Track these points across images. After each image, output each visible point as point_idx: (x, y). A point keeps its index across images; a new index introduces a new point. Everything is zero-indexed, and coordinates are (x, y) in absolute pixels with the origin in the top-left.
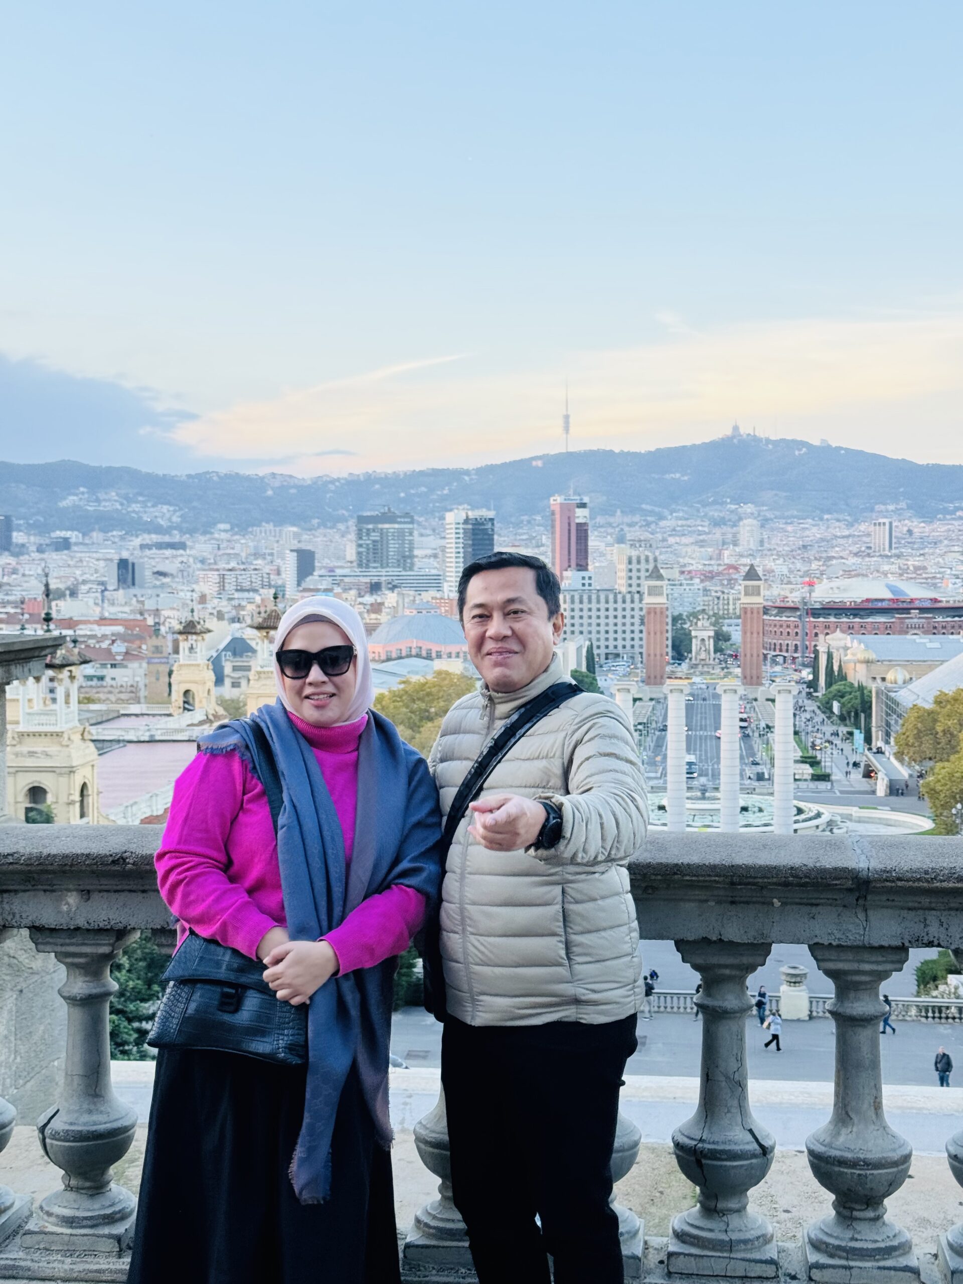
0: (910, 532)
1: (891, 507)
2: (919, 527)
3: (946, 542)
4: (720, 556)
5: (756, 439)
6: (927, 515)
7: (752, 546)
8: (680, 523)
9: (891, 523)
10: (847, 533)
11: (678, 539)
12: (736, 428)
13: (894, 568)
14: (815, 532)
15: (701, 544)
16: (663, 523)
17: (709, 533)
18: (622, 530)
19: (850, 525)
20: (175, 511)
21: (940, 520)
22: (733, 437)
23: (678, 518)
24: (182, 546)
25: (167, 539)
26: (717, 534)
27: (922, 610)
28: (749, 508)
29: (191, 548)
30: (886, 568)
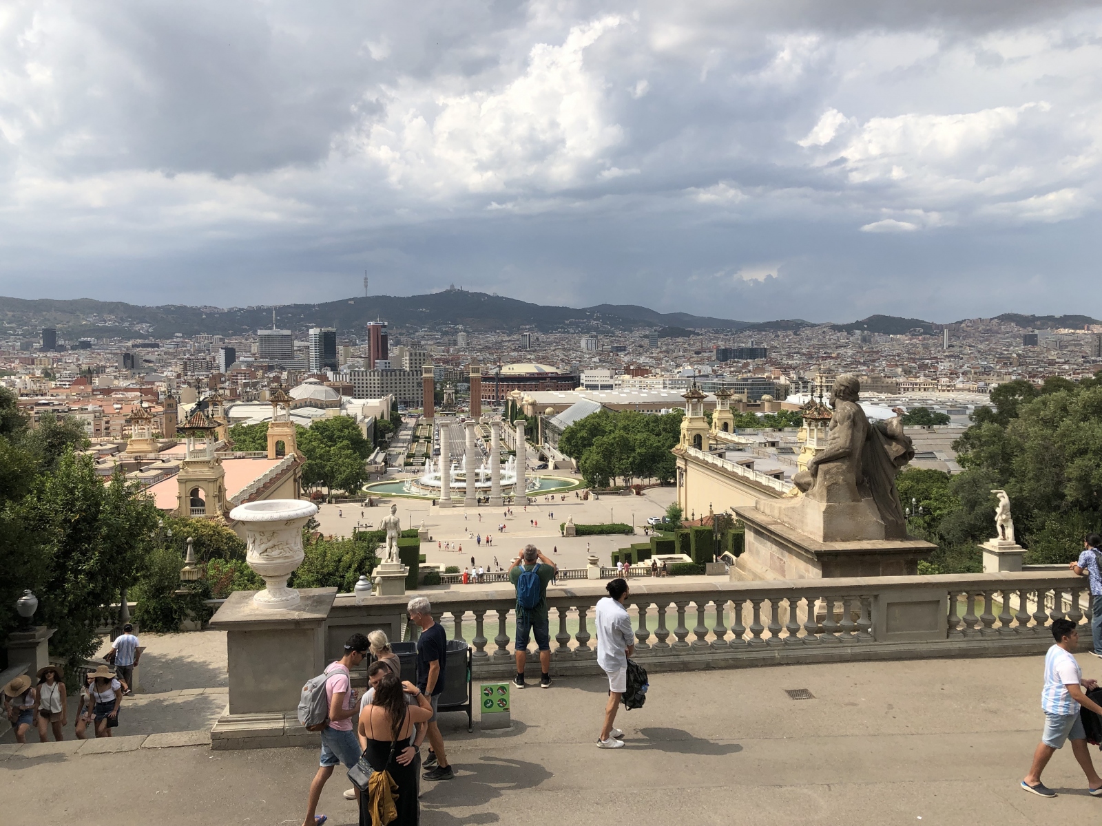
0: (538, 339)
1: (527, 327)
2: (542, 337)
3: (554, 344)
4: (448, 352)
5: (461, 292)
6: (545, 332)
7: (463, 346)
8: (426, 333)
9: (529, 335)
10: (508, 339)
11: (426, 342)
12: (452, 286)
13: (533, 357)
14: (492, 338)
15: (438, 344)
16: (417, 334)
17: (441, 339)
18: (397, 337)
19: (509, 335)
20: (150, 327)
21: (550, 333)
22: (451, 291)
23: (426, 331)
24: (156, 346)
25: (147, 341)
26: (446, 339)
27: (552, 378)
28: (460, 327)
29: (161, 347)
30: (529, 357)
